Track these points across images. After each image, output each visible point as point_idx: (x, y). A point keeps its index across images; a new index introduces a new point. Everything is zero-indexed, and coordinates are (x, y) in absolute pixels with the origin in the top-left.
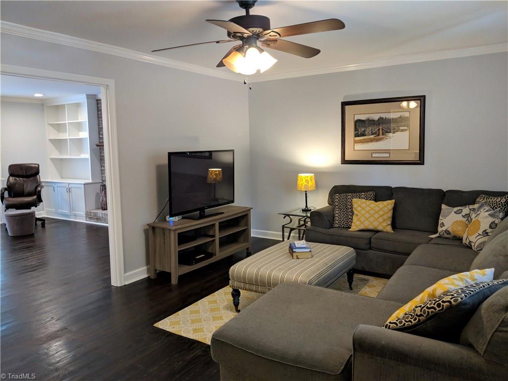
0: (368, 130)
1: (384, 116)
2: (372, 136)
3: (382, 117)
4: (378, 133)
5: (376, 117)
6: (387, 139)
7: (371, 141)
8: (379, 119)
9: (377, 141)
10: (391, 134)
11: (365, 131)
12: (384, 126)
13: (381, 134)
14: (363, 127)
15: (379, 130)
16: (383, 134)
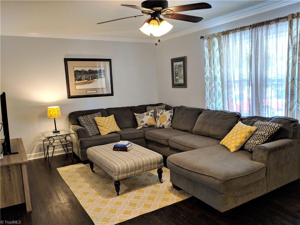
0: (83, 77)
1: (92, 69)
2: (86, 81)
3: (90, 69)
4: (89, 79)
5: (87, 69)
6: (94, 82)
7: (86, 83)
8: (89, 71)
9: (89, 83)
10: (96, 80)
11: (81, 77)
12: (92, 74)
13: (91, 79)
14: (80, 75)
15: (89, 77)
16: (92, 80)
